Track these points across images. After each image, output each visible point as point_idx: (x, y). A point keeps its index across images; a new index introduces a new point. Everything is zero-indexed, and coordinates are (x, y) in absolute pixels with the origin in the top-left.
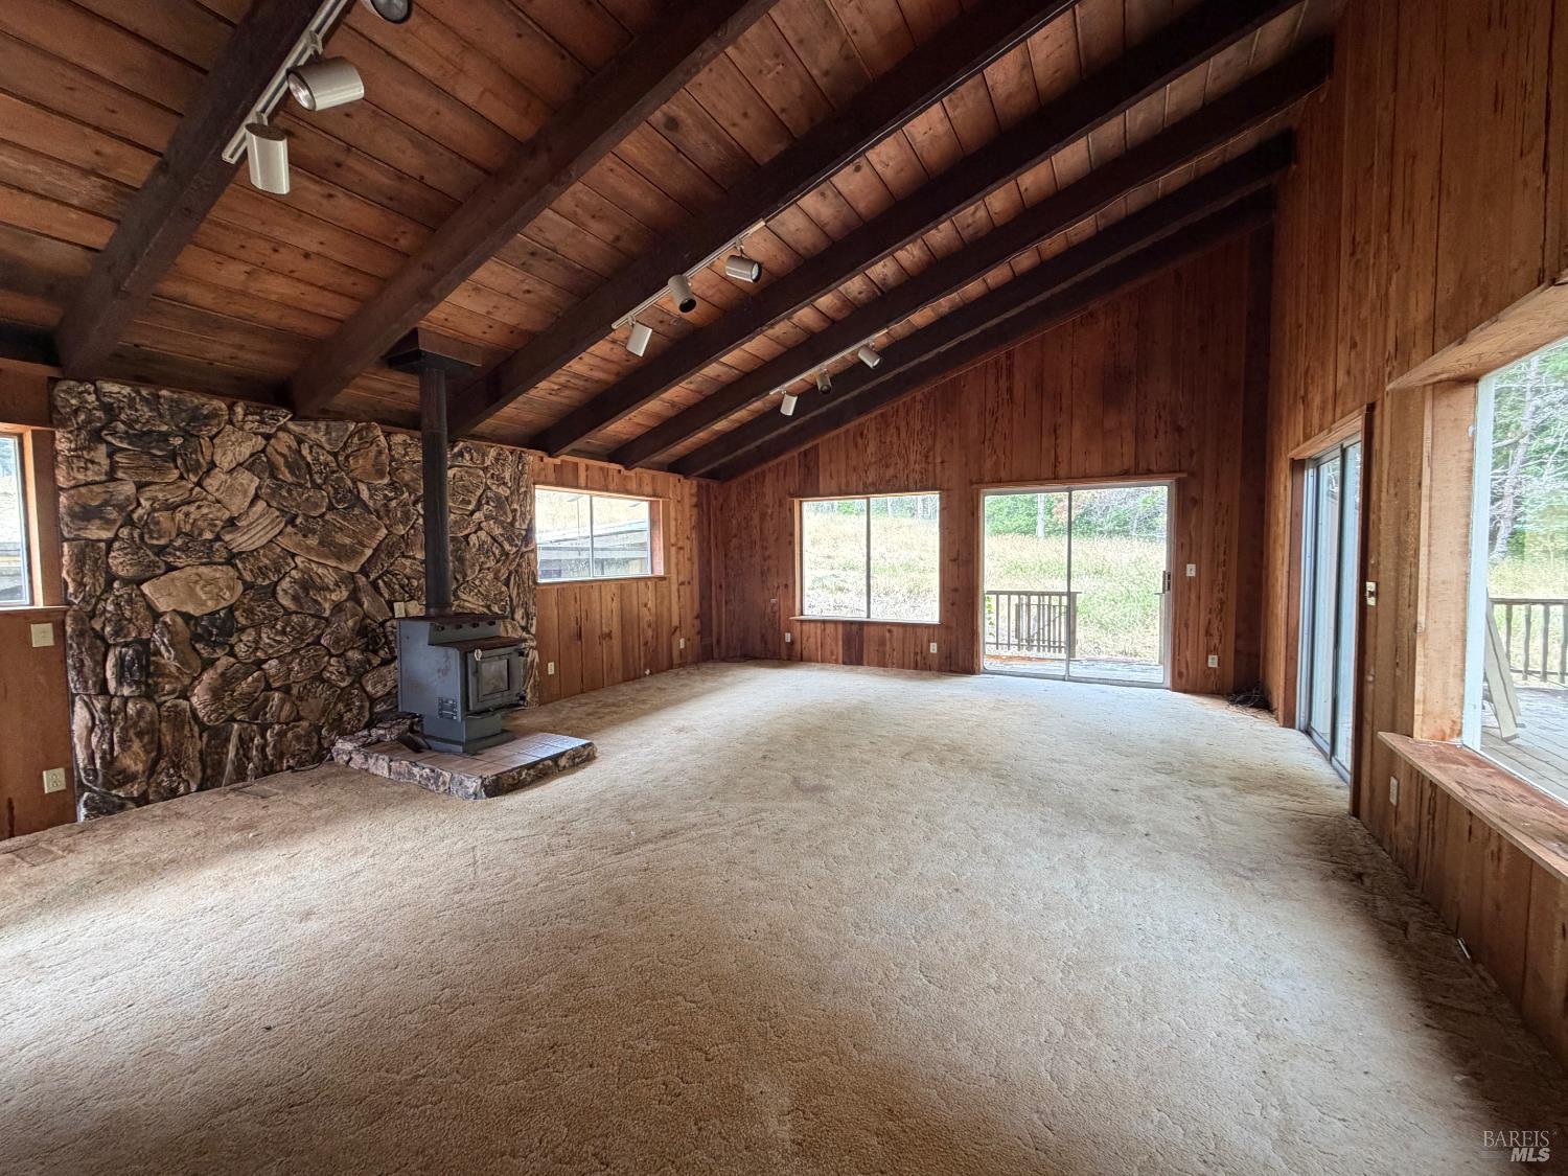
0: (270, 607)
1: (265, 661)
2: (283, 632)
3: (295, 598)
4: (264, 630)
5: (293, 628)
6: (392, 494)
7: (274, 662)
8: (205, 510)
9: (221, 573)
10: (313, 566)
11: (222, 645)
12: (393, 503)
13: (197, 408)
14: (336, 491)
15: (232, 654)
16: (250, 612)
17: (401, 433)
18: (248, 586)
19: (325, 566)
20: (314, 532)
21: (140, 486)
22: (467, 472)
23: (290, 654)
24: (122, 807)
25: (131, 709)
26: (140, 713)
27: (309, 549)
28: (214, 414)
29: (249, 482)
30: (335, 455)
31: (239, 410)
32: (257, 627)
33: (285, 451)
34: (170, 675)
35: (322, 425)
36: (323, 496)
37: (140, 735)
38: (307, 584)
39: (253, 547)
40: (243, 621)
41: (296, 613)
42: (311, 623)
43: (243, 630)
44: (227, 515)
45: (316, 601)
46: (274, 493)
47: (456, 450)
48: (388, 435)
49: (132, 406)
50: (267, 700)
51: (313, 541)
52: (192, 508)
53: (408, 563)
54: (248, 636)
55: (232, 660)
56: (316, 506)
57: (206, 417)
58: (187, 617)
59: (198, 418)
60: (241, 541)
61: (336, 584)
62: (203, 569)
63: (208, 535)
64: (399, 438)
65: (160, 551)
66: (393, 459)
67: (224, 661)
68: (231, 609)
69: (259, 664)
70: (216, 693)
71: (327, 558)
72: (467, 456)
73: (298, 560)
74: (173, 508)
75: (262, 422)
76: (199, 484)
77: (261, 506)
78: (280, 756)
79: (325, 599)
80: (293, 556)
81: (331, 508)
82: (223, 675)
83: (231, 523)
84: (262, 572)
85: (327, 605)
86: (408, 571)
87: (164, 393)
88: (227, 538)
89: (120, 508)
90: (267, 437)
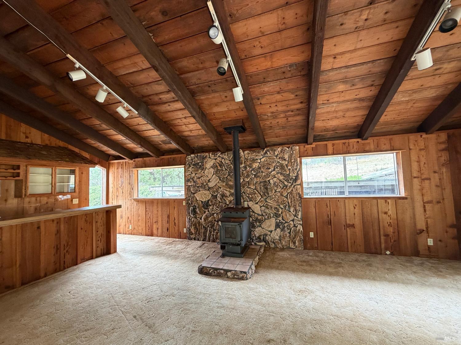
0: (215, 201)
1: (214, 214)
2: (218, 207)
3: (221, 199)
4: (215, 206)
5: (220, 206)
6: (244, 169)
7: (215, 214)
8: (204, 178)
9: (207, 192)
10: (224, 191)
11: (207, 208)
12: (244, 172)
13: (203, 156)
14: (230, 171)
15: (208, 211)
16: (212, 201)
17: (246, 150)
18: (212, 195)
19: (227, 190)
20: (224, 181)
21: (196, 174)
22: (269, 158)
23: (219, 213)
24: (192, 239)
25: (193, 219)
26: (193, 221)
27: (223, 186)
28: (206, 157)
29: (212, 170)
30: (230, 160)
31: (210, 154)
32: (213, 205)
33: (219, 162)
34: (198, 214)
35: (226, 154)
36: (227, 172)
37: (193, 225)
38: (223, 195)
39: (212, 186)
40: (210, 204)
41: (221, 202)
42: (224, 206)
43: (210, 206)
44: (208, 179)
45: (225, 200)
46: (216, 172)
47: (264, 151)
48: (244, 151)
49: (194, 159)
50: (215, 223)
51: (224, 184)
52: (202, 178)
53: (248, 190)
54: (211, 207)
55: (208, 212)
56: (225, 175)
57: (205, 157)
58: (202, 202)
59: (204, 158)
60: (211, 185)
61: (229, 196)
62: (204, 191)
63: (205, 184)
64: (246, 152)
65: (198, 187)
66: (245, 159)
67: (207, 212)
68: (209, 200)
69: (213, 214)
70: (205, 220)
71: (227, 188)
72: (268, 153)
73: (221, 189)
74: (199, 178)
75: (214, 156)
76: (204, 173)
77: (214, 176)
78: (217, 238)
79: (227, 199)
80: (220, 188)
81: (229, 175)
82: (206, 215)
83: (209, 181)
84: (214, 192)
85: (227, 201)
86: (248, 192)
87: (199, 154)
88: (208, 184)
89: (192, 179)
90: (215, 159)
